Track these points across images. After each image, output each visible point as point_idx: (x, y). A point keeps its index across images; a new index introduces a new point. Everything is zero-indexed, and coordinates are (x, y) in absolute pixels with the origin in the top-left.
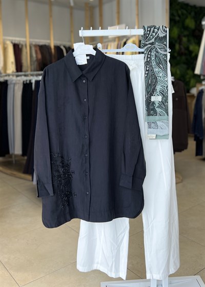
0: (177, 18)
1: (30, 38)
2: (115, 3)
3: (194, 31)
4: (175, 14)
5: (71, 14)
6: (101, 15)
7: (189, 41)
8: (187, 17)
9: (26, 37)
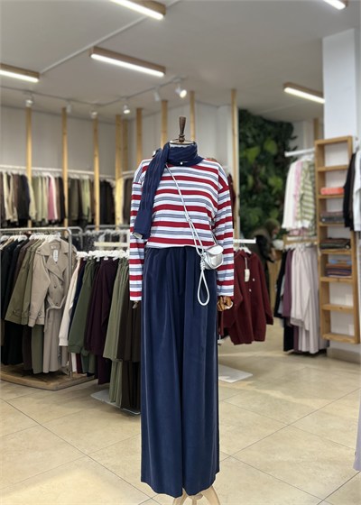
0: (250, 141)
1: (33, 165)
2: (160, 116)
3: (276, 157)
4: (249, 134)
5: (96, 131)
6: (140, 135)
7: (267, 171)
8: (265, 140)
9: (26, 164)
